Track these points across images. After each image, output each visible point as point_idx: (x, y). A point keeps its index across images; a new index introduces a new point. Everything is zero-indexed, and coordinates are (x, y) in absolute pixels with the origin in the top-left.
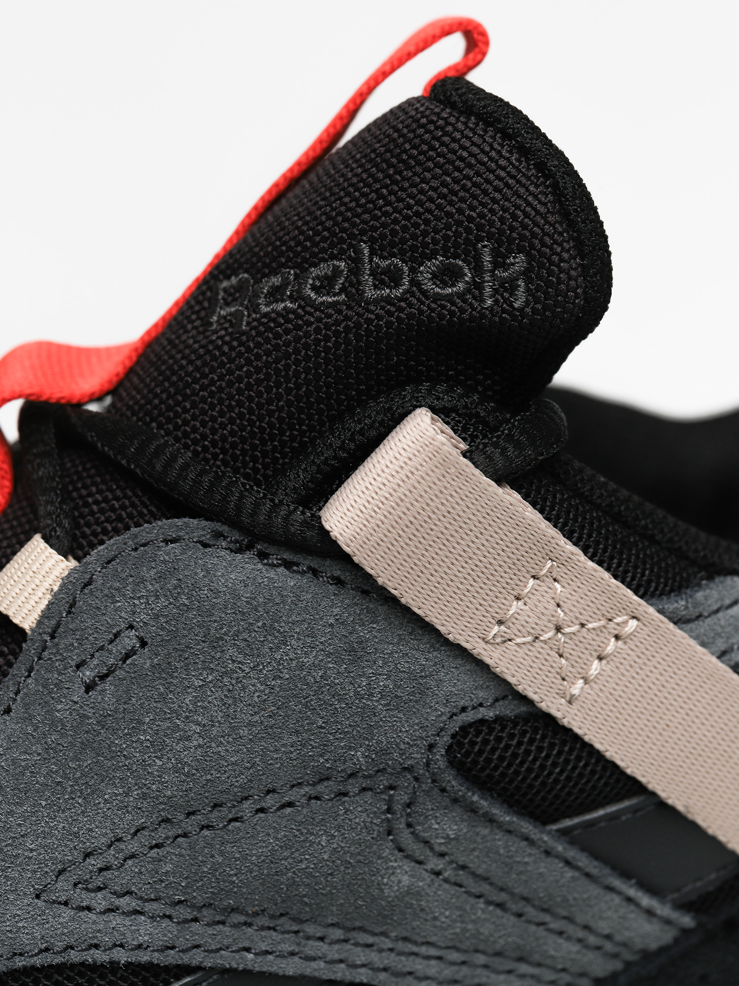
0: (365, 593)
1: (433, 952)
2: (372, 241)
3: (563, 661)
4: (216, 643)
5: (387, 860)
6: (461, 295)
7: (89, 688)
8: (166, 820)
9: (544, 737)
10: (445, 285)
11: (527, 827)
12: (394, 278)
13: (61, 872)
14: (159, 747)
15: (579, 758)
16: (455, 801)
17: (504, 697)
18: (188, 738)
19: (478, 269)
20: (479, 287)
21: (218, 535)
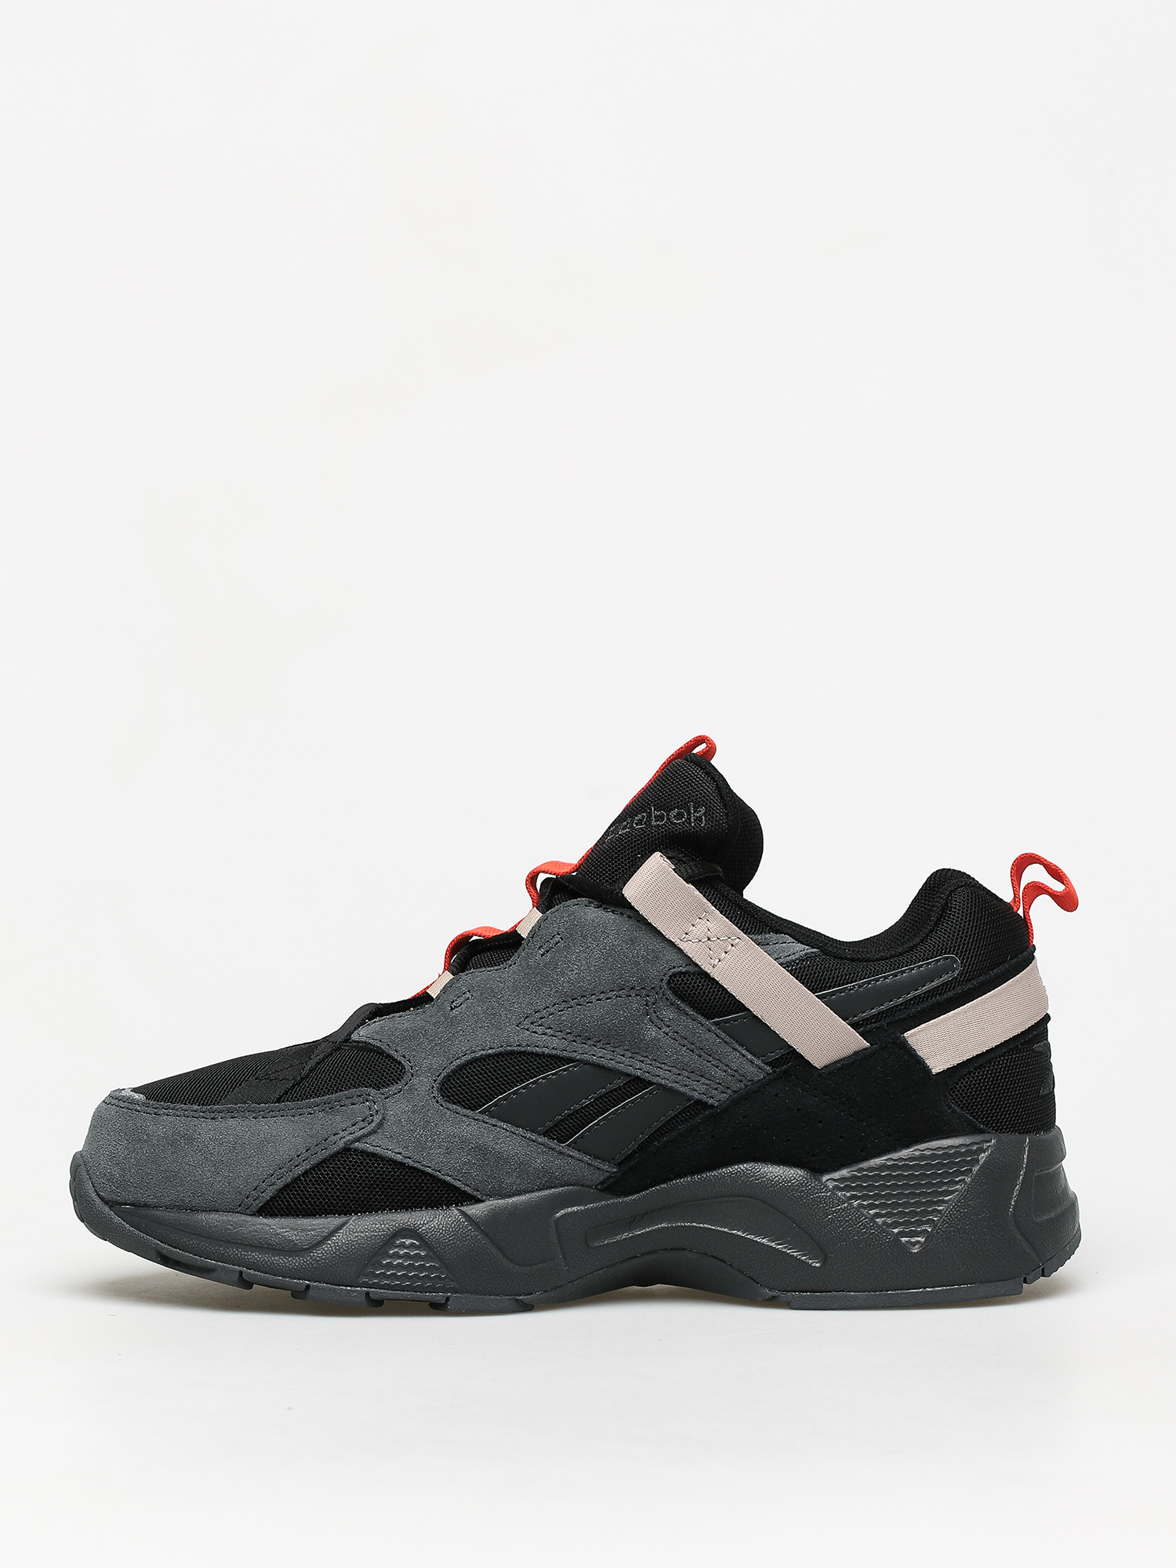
0: (638, 921)
1: (666, 1068)
2: (654, 806)
3: (711, 952)
4: (585, 937)
5: (646, 1024)
6: (683, 823)
7: (542, 955)
8: (564, 1001)
9: (705, 981)
10: (678, 819)
11: (700, 1018)
12: (661, 818)
13: (526, 1018)
14: (563, 974)
15: (718, 991)
16: (672, 1004)
17: (690, 965)
18: (573, 971)
19: (689, 813)
20: (689, 819)
21: (590, 903)
